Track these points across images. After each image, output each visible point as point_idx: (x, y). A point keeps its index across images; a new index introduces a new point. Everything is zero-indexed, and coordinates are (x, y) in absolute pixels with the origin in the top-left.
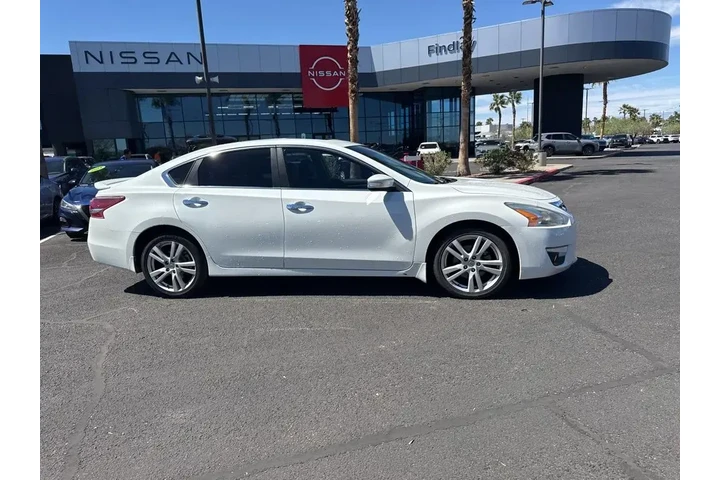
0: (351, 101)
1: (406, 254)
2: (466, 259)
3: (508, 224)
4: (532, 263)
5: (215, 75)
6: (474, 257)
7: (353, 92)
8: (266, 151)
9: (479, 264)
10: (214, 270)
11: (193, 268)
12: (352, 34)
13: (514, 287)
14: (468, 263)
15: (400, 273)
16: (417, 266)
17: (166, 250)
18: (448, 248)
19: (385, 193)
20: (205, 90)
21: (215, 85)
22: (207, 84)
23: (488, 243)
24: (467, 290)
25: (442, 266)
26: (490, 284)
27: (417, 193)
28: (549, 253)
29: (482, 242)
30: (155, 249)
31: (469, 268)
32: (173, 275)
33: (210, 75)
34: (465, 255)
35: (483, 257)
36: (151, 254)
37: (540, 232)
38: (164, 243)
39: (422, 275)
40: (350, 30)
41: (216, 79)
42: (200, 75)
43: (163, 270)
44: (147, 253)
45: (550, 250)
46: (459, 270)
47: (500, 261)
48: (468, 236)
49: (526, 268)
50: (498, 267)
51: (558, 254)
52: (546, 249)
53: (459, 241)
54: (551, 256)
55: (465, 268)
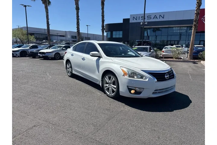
0: (193, 29)
1: (97, 77)
2: (109, 83)
4: (123, 90)
5: (146, 22)
9: (111, 86)
11: (71, 70)
12: (198, 4)
13: (118, 97)
16: (100, 82)
18: (106, 78)
21: (146, 25)
24: (109, 94)
25: (104, 83)
27: (104, 59)
29: (112, 79)
33: (144, 22)
34: (109, 81)
38: (69, 63)
39: (101, 85)
40: (198, 2)
43: (68, 70)
44: (67, 65)
45: (129, 87)
46: (107, 86)
47: (116, 86)
48: (110, 75)
49: (121, 91)
50: (115, 88)
51: (135, 90)
52: (127, 86)
53: (108, 76)
54: (130, 90)
55: (109, 86)
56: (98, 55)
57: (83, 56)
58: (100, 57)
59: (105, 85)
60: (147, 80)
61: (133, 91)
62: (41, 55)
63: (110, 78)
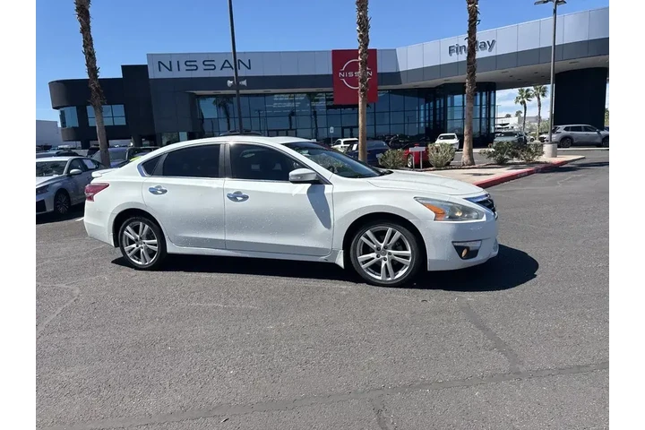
0: (360, 99)
1: (325, 242)
2: (378, 249)
3: (415, 218)
4: (439, 255)
6: (385, 248)
7: (362, 91)
8: (217, 147)
9: (390, 254)
10: (171, 248)
11: (155, 245)
12: (363, 40)
13: (422, 277)
14: (381, 252)
15: (322, 259)
16: (335, 253)
17: (136, 230)
18: (362, 238)
19: (309, 185)
20: (234, 92)
22: (237, 86)
23: (398, 234)
24: (380, 278)
25: (358, 253)
26: (401, 273)
27: (338, 186)
28: (455, 247)
29: (393, 234)
30: (128, 228)
31: (381, 257)
32: (142, 250)
34: (377, 245)
35: (395, 248)
36: (125, 232)
37: (446, 226)
38: (135, 223)
39: (340, 262)
40: (361, 36)
41: (244, 83)
43: (134, 246)
44: (123, 232)
45: (457, 244)
46: (373, 258)
47: (409, 252)
50: (407, 258)
51: (468, 248)
52: (453, 242)
53: (372, 231)
54: (459, 249)
55: (378, 257)
56: (312, 178)
57: (230, 190)
59: (362, 258)
60: (484, 219)
61: (463, 253)
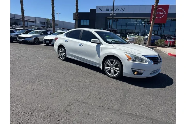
2: (111, 66)
3: (121, 58)
4: (127, 72)
5: (115, 13)
6: (113, 66)
9: (114, 68)
11: (65, 55)
14: (112, 68)
15: (97, 66)
16: (100, 65)
17: (62, 50)
18: (107, 62)
19: (97, 44)
22: (113, 16)
23: (116, 63)
24: (110, 75)
25: (106, 66)
26: (116, 75)
27: (104, 45)
30: (60, 49)
32: (62, 55)
33: (114, 13)
38: (62, 48)
39: (101, 68)
41: (115, 14)
42: (111, 13)
45: (133, 69)
46: (109, 69)
47: (119, 69)
48: (112, 60)
49: (125, 73)
50: (118, 70)
51: (138, 72)
52: (132, 68)
53: (110, 60)
54: (134, 71)
55: (110, 68)
56: (98, 42)
57: (80, 43)
58: (100, 44)
59: (106, 68)
60: (147, 63)
61: (135, 73)
62: (21, 40)
63: (112, 62)
